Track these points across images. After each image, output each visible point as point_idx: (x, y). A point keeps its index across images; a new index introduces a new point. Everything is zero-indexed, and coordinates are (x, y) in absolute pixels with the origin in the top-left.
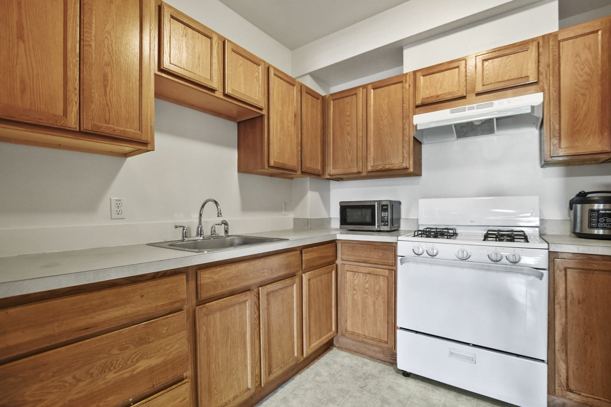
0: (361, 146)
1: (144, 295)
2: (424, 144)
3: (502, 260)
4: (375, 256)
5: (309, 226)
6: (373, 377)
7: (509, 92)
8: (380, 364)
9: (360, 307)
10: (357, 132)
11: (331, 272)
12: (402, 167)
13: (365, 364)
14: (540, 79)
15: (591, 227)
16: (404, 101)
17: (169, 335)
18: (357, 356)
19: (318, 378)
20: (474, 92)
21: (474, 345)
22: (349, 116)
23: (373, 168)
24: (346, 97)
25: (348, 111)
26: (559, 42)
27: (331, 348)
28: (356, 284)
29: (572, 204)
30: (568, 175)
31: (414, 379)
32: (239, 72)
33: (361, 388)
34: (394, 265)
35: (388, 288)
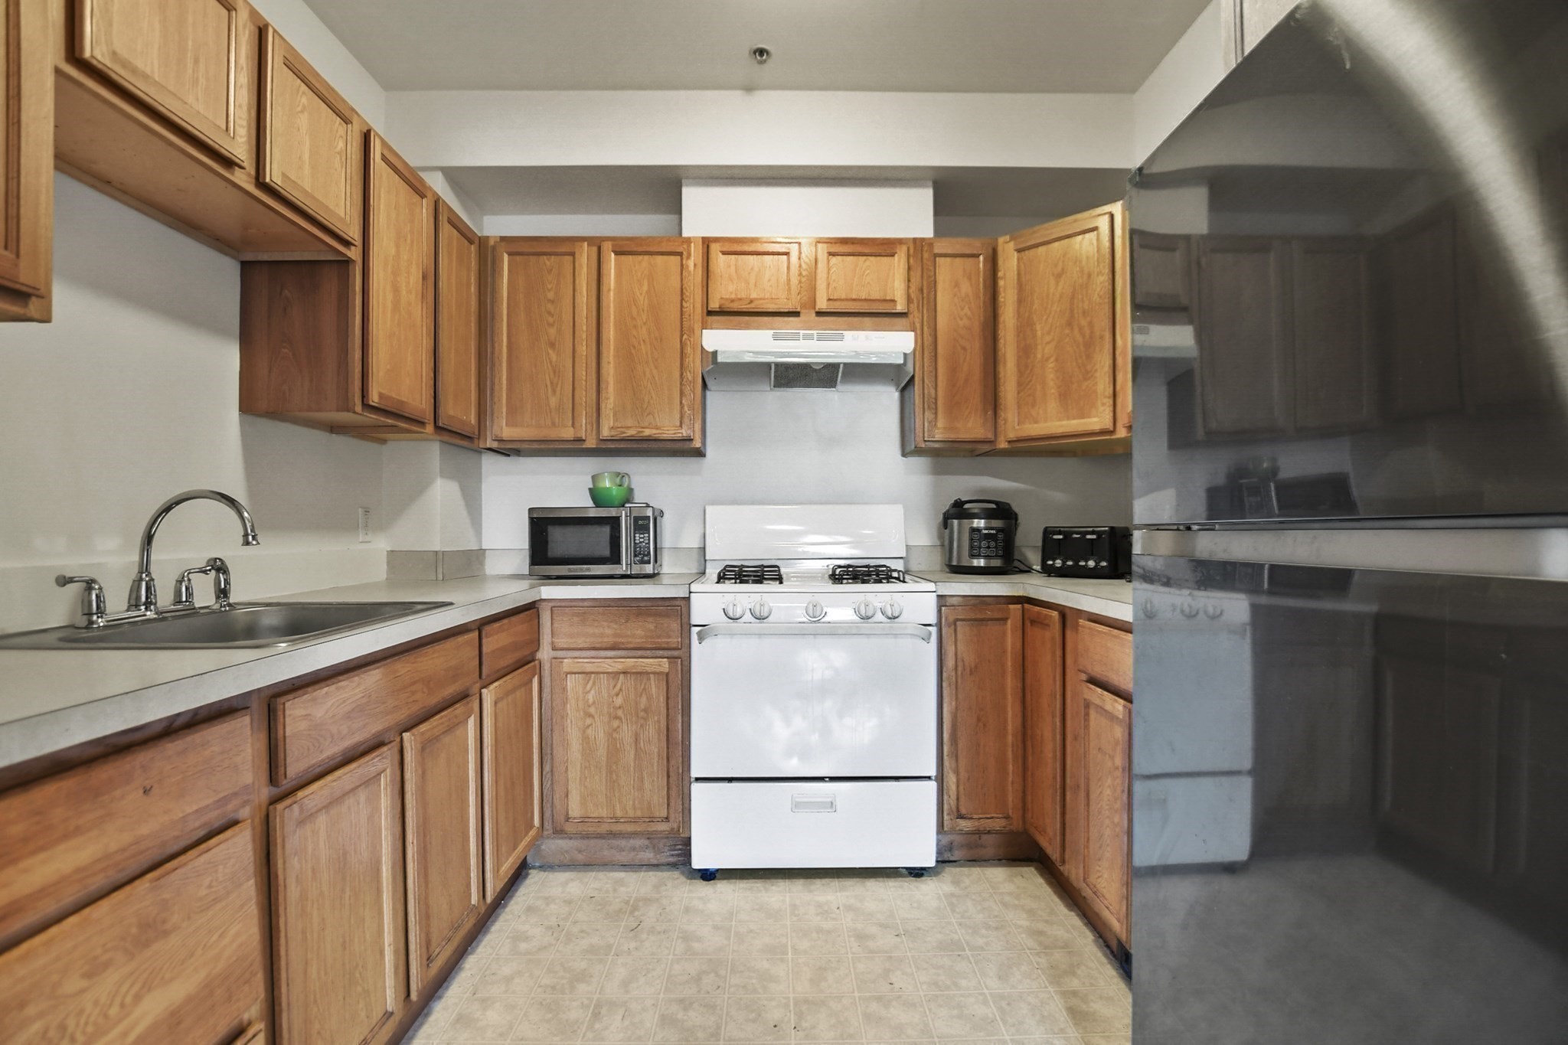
0: (584, 378)
1: (152, 787)
2: (710, 390)
3: (876, 616)
4: (638, 631)
5: (440, 570)
6: (648, 901)
7: (867, 320)
8: (651, 873)
9: (602, 753)
10: (574, 345)
11: (531, 681)
12: (680, 435)
13: (621, 883)
14: (910, 309)
15: (973, 556)
16: (684, 296)
17: (216, 901)
18: (594, 873)
19: (523, 946)
20: (815, 309)
21: (833, 779)
22: (553, 302)
23: (613, 433)
24: (546, 255)
25: (549, 290)
26: (936, 256)
27: (523, 874)
28: (591, 701)
29: (947, 519)
30: (937, 471)
31: (725, 881)
32: (299, 129)
33: (632, 930)
34: (680, 647)
35: (668, 698)
